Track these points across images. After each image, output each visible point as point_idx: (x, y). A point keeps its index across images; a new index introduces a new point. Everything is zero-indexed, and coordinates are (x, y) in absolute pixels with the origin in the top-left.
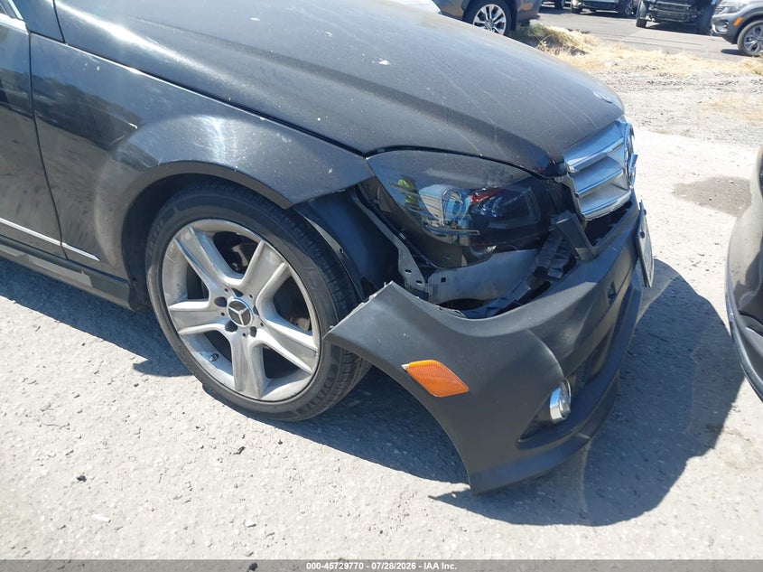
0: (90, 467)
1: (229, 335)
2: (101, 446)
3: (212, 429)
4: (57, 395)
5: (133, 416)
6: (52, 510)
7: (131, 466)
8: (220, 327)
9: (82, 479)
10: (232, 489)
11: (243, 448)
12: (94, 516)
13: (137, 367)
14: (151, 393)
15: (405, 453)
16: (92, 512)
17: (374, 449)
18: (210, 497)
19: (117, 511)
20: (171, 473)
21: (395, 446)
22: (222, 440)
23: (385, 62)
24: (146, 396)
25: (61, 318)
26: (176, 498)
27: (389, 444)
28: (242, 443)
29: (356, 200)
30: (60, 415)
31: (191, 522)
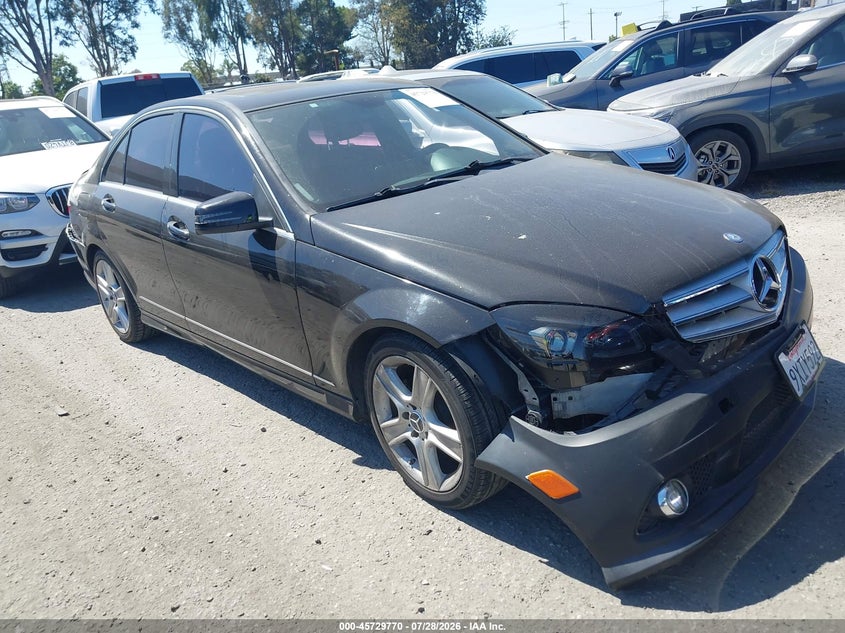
0: (324, 535)
1: (414, 440)
2: (334, 522)
3: (412, 515)
4: (310, 486)
5: (358, 503)
6: (298, 560)
7: (351, 536)
8: (408, 434)
9: (318, 542)
10: (417, 559)
11: (431, 531)
12: (323, 566)
13: (356, 462)
14: (373, 488)
15: (559, 546)
16: (322, 563)
17: (533, 541)
18: (400, 563)
19: (338, 565)
20: (377, 544)
21: (551, 539)
22: (417, 524)
23: (523, 237)
24: (368, 489)
25: (319, 432)
26: (378, 561)
27: (547, 539)
28: (431, 527)
29: (486, 340)
30: (310, 500)
31: (385, 577)
